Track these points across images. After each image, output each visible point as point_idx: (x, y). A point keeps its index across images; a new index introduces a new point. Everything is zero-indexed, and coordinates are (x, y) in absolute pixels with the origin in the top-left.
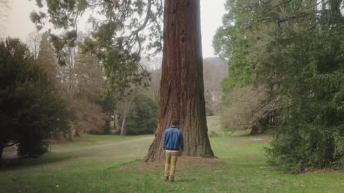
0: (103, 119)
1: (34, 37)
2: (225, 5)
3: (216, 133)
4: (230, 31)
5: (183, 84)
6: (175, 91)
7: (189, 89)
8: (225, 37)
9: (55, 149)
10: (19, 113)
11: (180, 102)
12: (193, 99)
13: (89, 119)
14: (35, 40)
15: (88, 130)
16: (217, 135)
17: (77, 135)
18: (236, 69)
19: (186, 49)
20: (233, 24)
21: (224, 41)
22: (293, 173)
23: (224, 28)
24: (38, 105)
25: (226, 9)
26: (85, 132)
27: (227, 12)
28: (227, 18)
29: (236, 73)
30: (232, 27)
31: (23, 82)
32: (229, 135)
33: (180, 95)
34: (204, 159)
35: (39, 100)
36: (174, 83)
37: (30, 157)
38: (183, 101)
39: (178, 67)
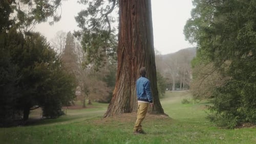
0: (108, 92)
1: (60, 35)
2: (193, 2)
3: (188, 100)
4: (197, 22)
5: (133, 51)
6: (127, 58)
7: (139, 55)
8: (193, 26)
10: (37, 85)
11: (131, 67)
12: (143, 64)
13: (97, 91)
14: (61, 37)
15: (98, 100)
16: (188, 103)
17: (90, 103)
18: (202, 51)
20: (199, 16)
21: (192, 30)
23: (192, 20)
24: (50, 79)
25: (194, 5)
26: (96, 101)
27: (195, 7)
28: (194, 12)
29: (202, 53)
30: (198, 18)
31: (40, 62)
32: (198, 103)
33: (132, 61)
34: (151, 116)
35: (51, 75)
36: (127, 50)
37: (51, 118)
38: (134, 65)
39: (129, 37)
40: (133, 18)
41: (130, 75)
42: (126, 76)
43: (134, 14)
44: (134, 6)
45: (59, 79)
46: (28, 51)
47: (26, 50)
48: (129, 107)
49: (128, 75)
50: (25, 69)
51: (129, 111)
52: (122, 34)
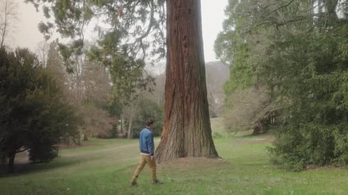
1: (42, 46)
2: (225, 11)
3: (220, 134)
4: (230, 35)
5: (186, 88)
6: (178, 95)
7: (192, 92)
8: (225, 42)
9: (65, 153)
10: (30, 120)
11: (184, 106)
13: (97, 123)
14: (43, 50)
15: (96, 134)
16: (220, 137)
17: (86, 139)
18: (237, 72)
19: (188, 54)
20: (233, 29)
21: (225, 46)
22: (296, 171)
23: (225, 33)
24: (47, 112)
25: (226, 14)
26: (93, 136)
27: (227, 18)
28: (227, 23)
29: (237, 76)
30: (232, 31)
31: (33, 89)
32: (233, 136)
33: (185, 99)
34: (209, 160)
35: (48, 106)
36: (178, 86)
37: (41, 162)
38: (187, 103)
39: (181, 71)
40: (185, 51)
41: (183, 114)
42: (178, 116)
43: (185, 47)
44: (185, 37)
45: (60, 110)
46: (15, 75)
47: (13, 74)
48: (184, 151)
49: (180, 115)
50: (13, 100)
51: (184, 156)
52: (172, 68)
